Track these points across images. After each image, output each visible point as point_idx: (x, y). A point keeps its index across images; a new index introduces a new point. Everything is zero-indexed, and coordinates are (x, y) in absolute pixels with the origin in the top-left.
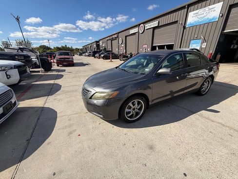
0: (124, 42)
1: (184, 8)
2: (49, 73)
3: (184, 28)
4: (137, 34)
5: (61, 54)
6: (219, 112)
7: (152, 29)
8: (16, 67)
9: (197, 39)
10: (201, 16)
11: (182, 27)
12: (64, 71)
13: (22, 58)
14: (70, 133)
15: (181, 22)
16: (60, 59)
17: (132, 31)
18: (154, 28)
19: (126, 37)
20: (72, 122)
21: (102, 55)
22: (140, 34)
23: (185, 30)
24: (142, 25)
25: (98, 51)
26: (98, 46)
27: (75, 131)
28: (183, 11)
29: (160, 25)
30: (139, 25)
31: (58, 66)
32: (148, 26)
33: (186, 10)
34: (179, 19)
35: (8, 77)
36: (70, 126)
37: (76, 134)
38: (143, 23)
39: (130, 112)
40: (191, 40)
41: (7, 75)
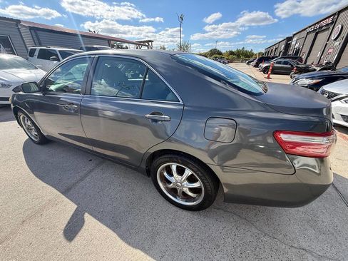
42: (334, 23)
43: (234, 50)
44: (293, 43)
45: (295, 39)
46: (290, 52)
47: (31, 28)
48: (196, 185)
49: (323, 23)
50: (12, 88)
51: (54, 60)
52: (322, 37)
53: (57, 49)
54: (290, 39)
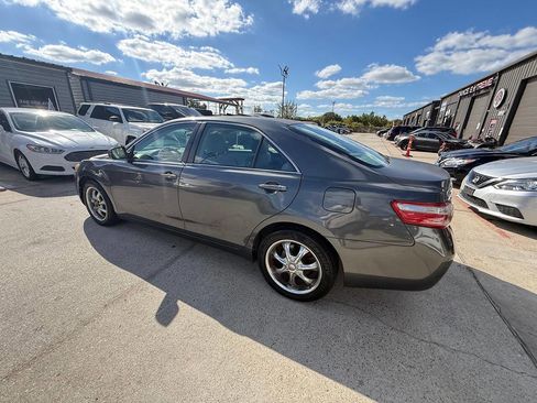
0: (511, 100)
19: (525, 83)
26: (435, 113)
42: (495, 86)
43: (359, 115)
44: (443, 109)
45: (444, 104)
46: (439, 122)
47: (82, 78)
48: (312, 266)
49: (481, 86)
50: (65, 154)
51: (115, 120)
52: (481, 103)
53: (120, 107)
54: (437, 104)
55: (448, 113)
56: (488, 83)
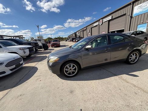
0: (90, 31)
1: (130, 4)
2: (46, 51)
3: (131, 17)
4: (98, 26)
5: (54, 41)
6: (138, 76)
7: (107, 22)
8: (28, 48)
9: (143, 23)
10: (144, 7)
11: (130, 17)
12: (53, 50)
13: (34, 44)
14: (38, 79)
15: (128, 14)
16: (53, 43)
17: (95, 25)
18: (109, 21)
19: (91, 28)
20: (41, 74)
21: (77, 40)
22: (100, 26)
23: (132, 19)
24: (101, 20)
25: (75, 38)
26: (76, 35)
27: (40, 78)
28: (129, 7)
29: (113, 18)
30: (99, 20)
31: (52, 47)
32: (105, 20)
33: (131, 6)
34: (126, 12)
35: (25, 52)
36: (39, 76)
37: (39, 80)
38: (102, 19)
39: (68, 71)
40: (137, 25)
41: (24, 52)
45: (77, 33)
54: (75, 33)
55: (79, 35)
56: (85, 28)
